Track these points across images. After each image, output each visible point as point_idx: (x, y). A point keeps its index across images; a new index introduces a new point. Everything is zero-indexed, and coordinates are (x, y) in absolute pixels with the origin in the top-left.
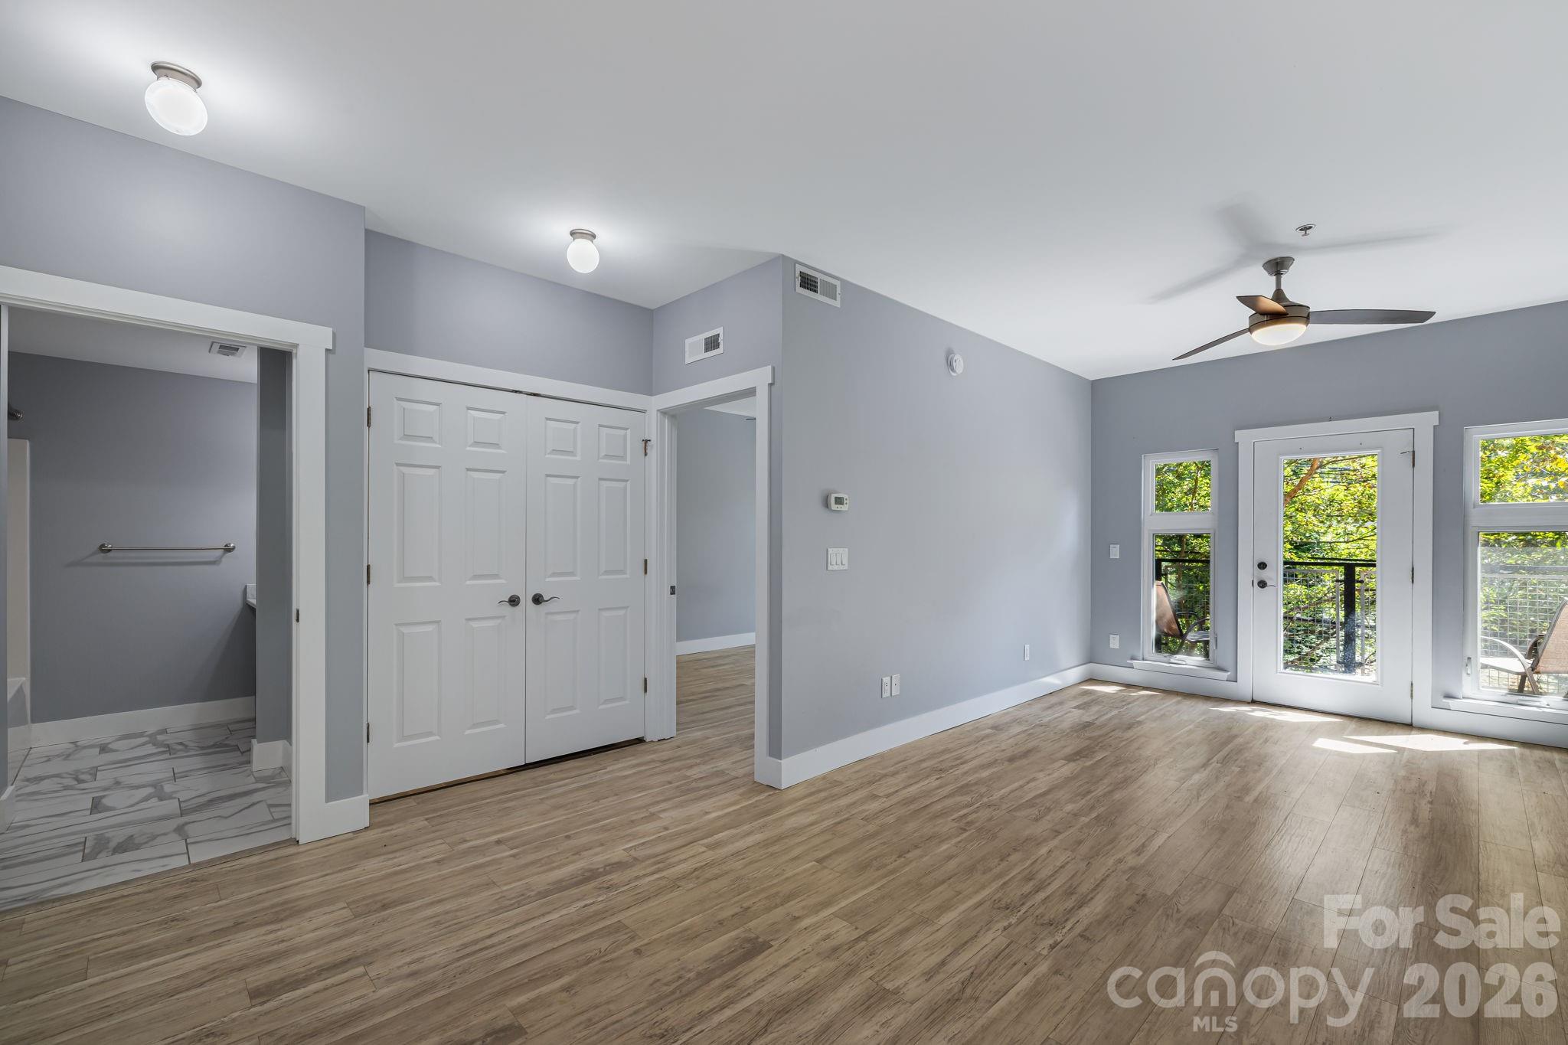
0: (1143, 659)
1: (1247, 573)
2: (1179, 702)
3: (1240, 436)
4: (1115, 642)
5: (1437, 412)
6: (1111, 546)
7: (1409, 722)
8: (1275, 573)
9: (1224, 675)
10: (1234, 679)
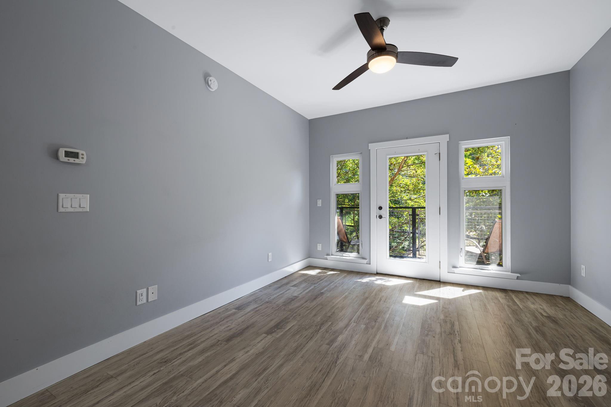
0: (332, 255)
1: (374, 211)
2: (345, 277)
3: (371, 146)
4: (319, 247)
5: (449, 135)
6: (318, 200)
7: (439, 280)
8: (386, 212)
9: (365, 261)
10: (369, 263)
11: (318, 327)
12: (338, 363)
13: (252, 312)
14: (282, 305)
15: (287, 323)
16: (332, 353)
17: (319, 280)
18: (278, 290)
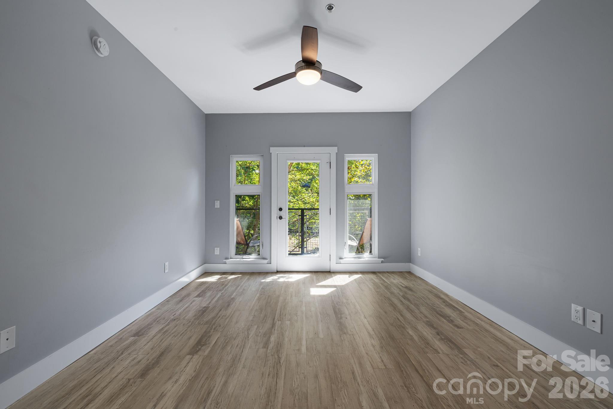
0: (231, 258)
1: (275, 213)
2: (248, 279)
3: (272, 149)
4: (217, 251)
5: (337, 147)
6: (216, 201)
7: (329, 271)
8: (286, 214)
9: (266, 261)
10: (269, 263)
11: (246, 333)
12: (282, 362)
13: (159, 335)
14: (195, 319)
15: (210, 337)
16: (272, 355)
17: (224, 286)
18: (181, 304)
